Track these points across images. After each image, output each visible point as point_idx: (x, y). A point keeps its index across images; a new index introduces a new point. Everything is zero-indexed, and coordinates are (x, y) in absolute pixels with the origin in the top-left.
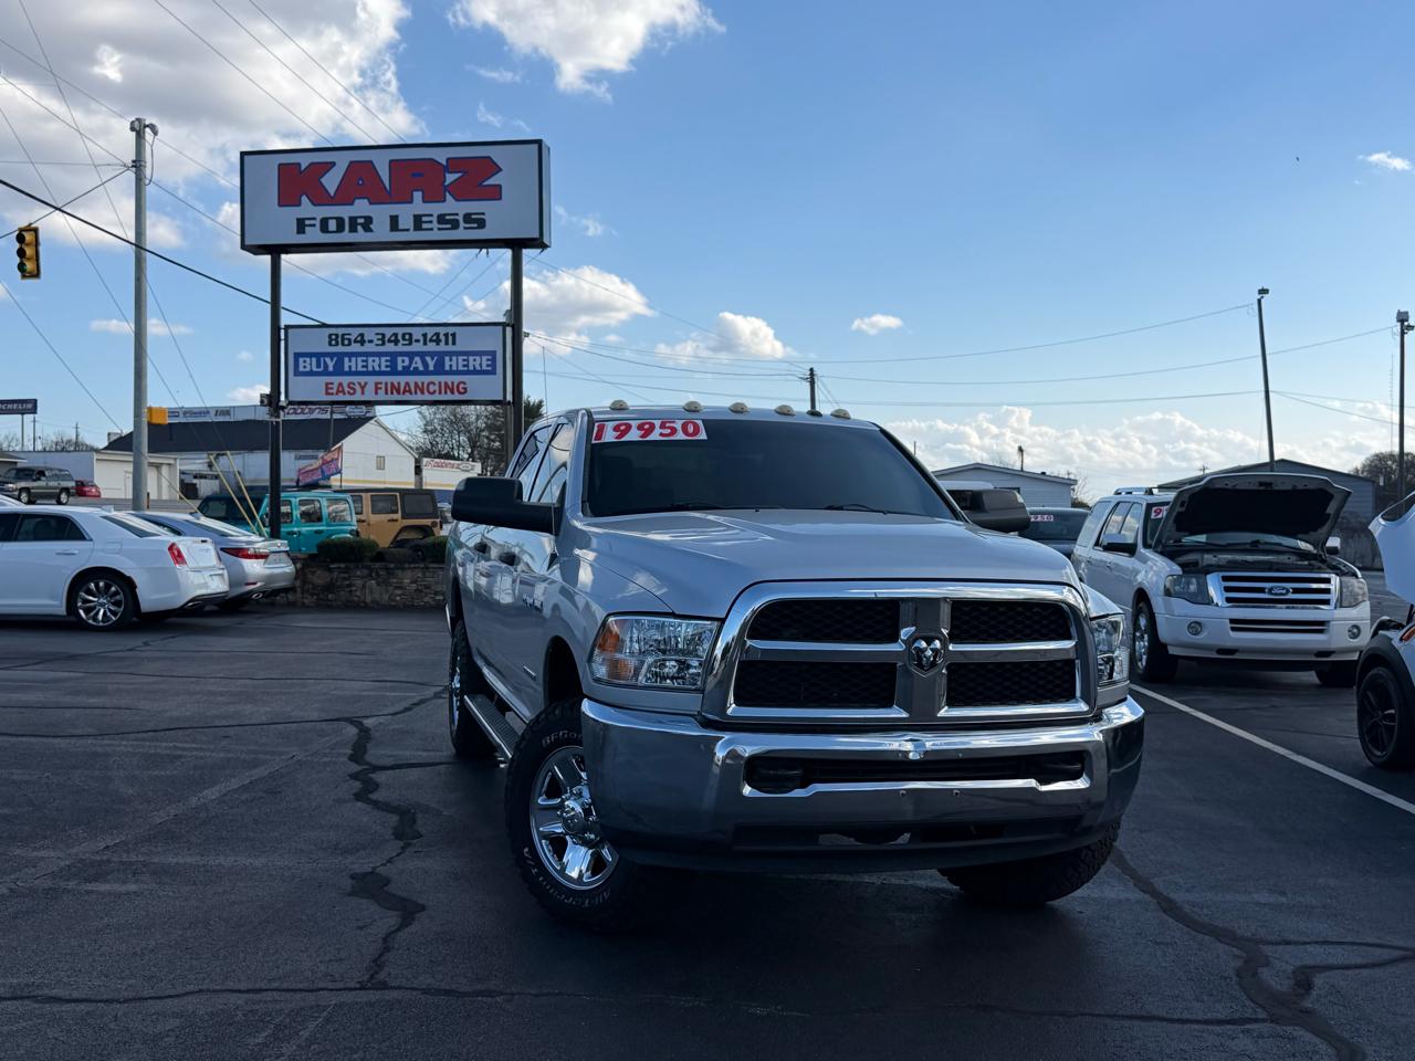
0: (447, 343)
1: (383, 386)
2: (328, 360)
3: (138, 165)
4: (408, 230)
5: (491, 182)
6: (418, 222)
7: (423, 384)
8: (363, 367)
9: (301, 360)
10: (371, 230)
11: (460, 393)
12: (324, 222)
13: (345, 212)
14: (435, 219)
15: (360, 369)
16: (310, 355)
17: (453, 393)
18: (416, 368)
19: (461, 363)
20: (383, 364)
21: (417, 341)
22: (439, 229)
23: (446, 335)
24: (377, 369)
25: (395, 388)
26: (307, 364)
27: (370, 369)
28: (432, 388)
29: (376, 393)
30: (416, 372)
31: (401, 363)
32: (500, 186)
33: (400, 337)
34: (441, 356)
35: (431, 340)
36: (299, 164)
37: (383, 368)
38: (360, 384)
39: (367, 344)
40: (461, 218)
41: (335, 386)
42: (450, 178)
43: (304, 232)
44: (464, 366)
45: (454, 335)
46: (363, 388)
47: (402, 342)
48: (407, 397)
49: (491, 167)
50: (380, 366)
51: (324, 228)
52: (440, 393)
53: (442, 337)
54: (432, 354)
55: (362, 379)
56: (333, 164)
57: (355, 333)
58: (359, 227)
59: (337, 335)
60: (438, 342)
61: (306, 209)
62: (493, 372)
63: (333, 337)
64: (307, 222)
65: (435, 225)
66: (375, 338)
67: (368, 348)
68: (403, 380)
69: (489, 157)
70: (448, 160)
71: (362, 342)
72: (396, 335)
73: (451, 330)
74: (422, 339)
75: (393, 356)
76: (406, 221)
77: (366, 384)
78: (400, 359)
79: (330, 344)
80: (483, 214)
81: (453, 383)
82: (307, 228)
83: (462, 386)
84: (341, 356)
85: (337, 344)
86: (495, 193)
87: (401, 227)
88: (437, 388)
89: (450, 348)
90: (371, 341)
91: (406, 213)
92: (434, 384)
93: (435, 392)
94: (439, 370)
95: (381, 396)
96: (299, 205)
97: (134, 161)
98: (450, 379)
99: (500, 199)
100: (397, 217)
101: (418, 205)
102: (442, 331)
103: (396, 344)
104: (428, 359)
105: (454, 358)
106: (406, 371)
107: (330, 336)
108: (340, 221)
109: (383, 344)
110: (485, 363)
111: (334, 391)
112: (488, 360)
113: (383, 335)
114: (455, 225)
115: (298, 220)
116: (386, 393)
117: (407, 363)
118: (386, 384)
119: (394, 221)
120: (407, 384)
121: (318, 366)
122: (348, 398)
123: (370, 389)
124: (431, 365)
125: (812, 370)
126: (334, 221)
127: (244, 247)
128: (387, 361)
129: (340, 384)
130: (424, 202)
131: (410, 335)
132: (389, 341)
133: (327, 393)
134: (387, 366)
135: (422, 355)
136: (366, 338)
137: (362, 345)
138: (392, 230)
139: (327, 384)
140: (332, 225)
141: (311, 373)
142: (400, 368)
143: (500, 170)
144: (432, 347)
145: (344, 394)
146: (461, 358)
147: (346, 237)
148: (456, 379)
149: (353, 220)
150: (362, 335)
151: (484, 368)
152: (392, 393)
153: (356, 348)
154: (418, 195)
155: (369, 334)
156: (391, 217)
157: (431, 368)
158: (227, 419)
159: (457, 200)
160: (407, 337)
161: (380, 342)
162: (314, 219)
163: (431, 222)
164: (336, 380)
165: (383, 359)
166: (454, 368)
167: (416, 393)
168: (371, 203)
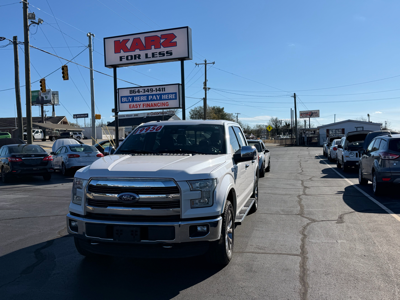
0: (162, 91)
1: (145, 105)
2: (130, 98)
3: (90, 46)
4: (150, 58)
5: (173, 41)
6: (153, 55)
7: (156, 103)
8: (139, 99)
9: (123, 98)
10: (140, 59)
11: (167, 106)
12: (127, 57)
13: (133, 54)
14: (158, 54)
15: (139, 100)
16: (125, 97)
17: (165, 106)
18: (154, 99)
19: (167, 97)
20: (145, 98)
21: (154, 91)
22: (159, 57)
23: (162, 88)
24: (143, 100)
25: (148, 105)
26: (124, 99)
27: (141, 100)
28: (159, 105)
29: (143, 107)
30: (154, 100)
31: (150, 97)
32: (176, 42)
33: (149, 90)
34: (161, 95)
35: (158, 90)
36: (120, 40)
37: (145, 100)
38: (139, 104)
39: (140, 93)
40: (165, 53)
41: (132, 106)
42: (162, 41)
43: (122, 61)
44: (168, 97)
45: (164, 88)
46: (140, 106)
47: (150, 91)
48: (152, 108)
49: (174, 36)
50: (144, 99)
51: (127, 59)
52: (161, 106)
53: (161, 89)
54: (158, 94)
55: (139, 103)
56: (129, 39)
57: (137, 89)
58: (137, 58)
59: (132, 90)
60: (160, 91)
61: (122, 54)
62: (176, 99)
63: (131, 91)
64: (123, 57)
65: (158, 55)
66: (142, 91)
67: (141, 94)
68: (150, 102)
69: (173, 33)
70: (161, 35)
71: (139, 92)
72: (148, 89)
73: (163, 87)
74: (155, 90)
75: (148, 96)
76: (150, 55)
77: (140, 104)
78: (149, 96)
79: (130, 93)
80: (172, 51)
81: (164, 103)
82: (122, 59)
83: (167, 103)
84: (133, 96)
85: (132, 93)
86: (175, 44)
87: (148, 57)
88: (160, 104)
89: (164, 92)
90: (141, 92)
91: (150, 52)
92: (159, 103)
93: (160, 106)
94: (161, 99)
95: (145, 108)
96: (120, 53)
97: (88, 45)
98: (163, 102)
99: (176, 46)
100: (147, 54)
101: (153, 50)
102: (161, 87)
103: (148, 92)
104: (157, 96)
105: (165, 95)
106: (151, 100)
107: (130, 91)
108: (131, 56)
109: (145, 92)
110: (173, 96)
111: (132, 107)
112: (174, 95)
113: (145, 90)
114: (164, 55)
115: (120, 57)
116: (146, 107)
117: (151, 98)
118: (146, 104)
119: (146, 55)
120: (152, 104)
121: (127, 100)
122: (136, 109)
123: (142, 106)
124: (158, 97)
125: (295, 94)
126: (130, 56)
127: (106, 66)
128: (146, 97)
129: (133, 105)
130: (155, 49)
131: (152, 89)
132: (146, 91)
133: (130, 108)
134: (146, 99)
135: (156, 95)
136: (140, 91)
137: (139, 93)
138: (146, 58)
139: (130, 105)
140: (129, 58)
141: (125, 102)
142: (150, 99)
143: (176, 37)
144: (158, 92)
145: (135, 108)
146: (166, 95)
147: (133, 61)
148: (165, 101)
149: (135, 56)
150: (139, 90)
151: (173, 98)
152: (148, 107)
153: (137, 94)
154: (153, 47)
155: (141, 89)
156: (146, 54)
157: (158, 99)
158: (137, 117)
159: (164, 47)
160: (151, 90)
161: (144, 92)
162: (124, 56)
163: (157, 55)
164: (132, 104)
165: (145, 97)
166: (165, 98)
167: (154, 106)
168: (140, 51)
